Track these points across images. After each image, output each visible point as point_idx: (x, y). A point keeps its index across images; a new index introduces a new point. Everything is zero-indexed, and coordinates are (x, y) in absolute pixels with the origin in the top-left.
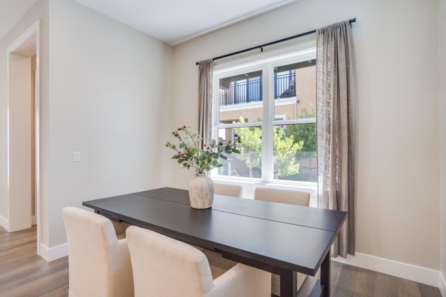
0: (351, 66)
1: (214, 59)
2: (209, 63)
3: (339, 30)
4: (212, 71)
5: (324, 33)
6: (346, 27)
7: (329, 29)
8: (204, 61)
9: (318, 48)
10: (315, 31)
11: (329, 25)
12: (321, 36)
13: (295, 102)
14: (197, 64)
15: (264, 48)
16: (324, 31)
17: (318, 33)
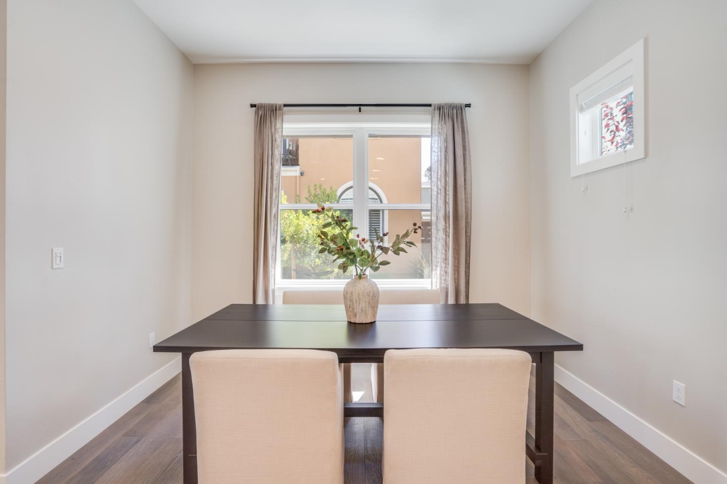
0: (467, 153)
1: (285, 105)
2: (276, 110)
3: (455, 111)
4: (280, 121)
5: (440, 110)
6: (462, 109)
7: (446, 107)
8: (268, 104)
9: (434, 126)
10: (430, 105)
11: (446, 102)
12: (437, 112)
13: (298, 174)
14: (252, 106)
15: (362, 108)
16: (440, 108)
17: (434, 108)
